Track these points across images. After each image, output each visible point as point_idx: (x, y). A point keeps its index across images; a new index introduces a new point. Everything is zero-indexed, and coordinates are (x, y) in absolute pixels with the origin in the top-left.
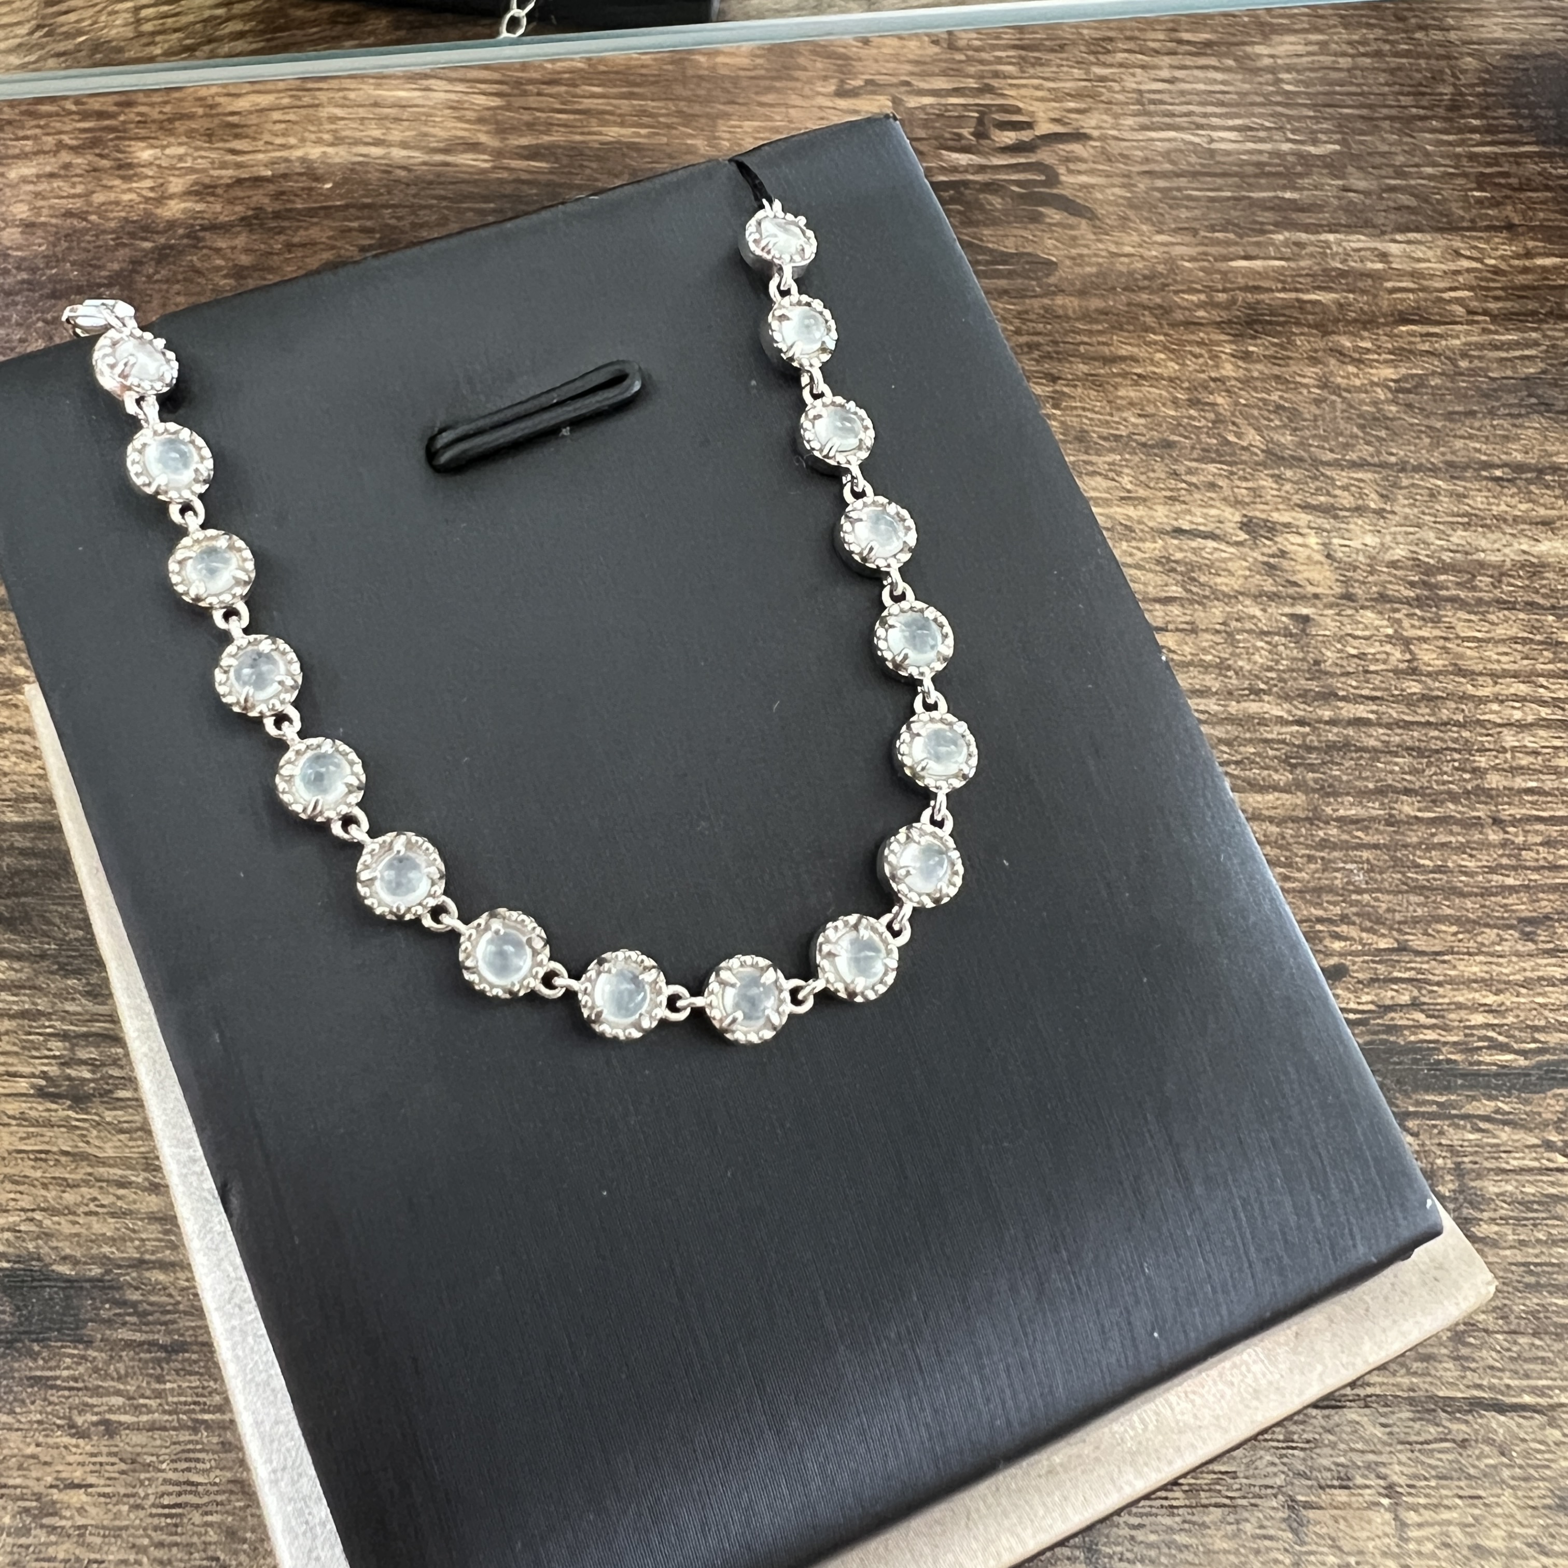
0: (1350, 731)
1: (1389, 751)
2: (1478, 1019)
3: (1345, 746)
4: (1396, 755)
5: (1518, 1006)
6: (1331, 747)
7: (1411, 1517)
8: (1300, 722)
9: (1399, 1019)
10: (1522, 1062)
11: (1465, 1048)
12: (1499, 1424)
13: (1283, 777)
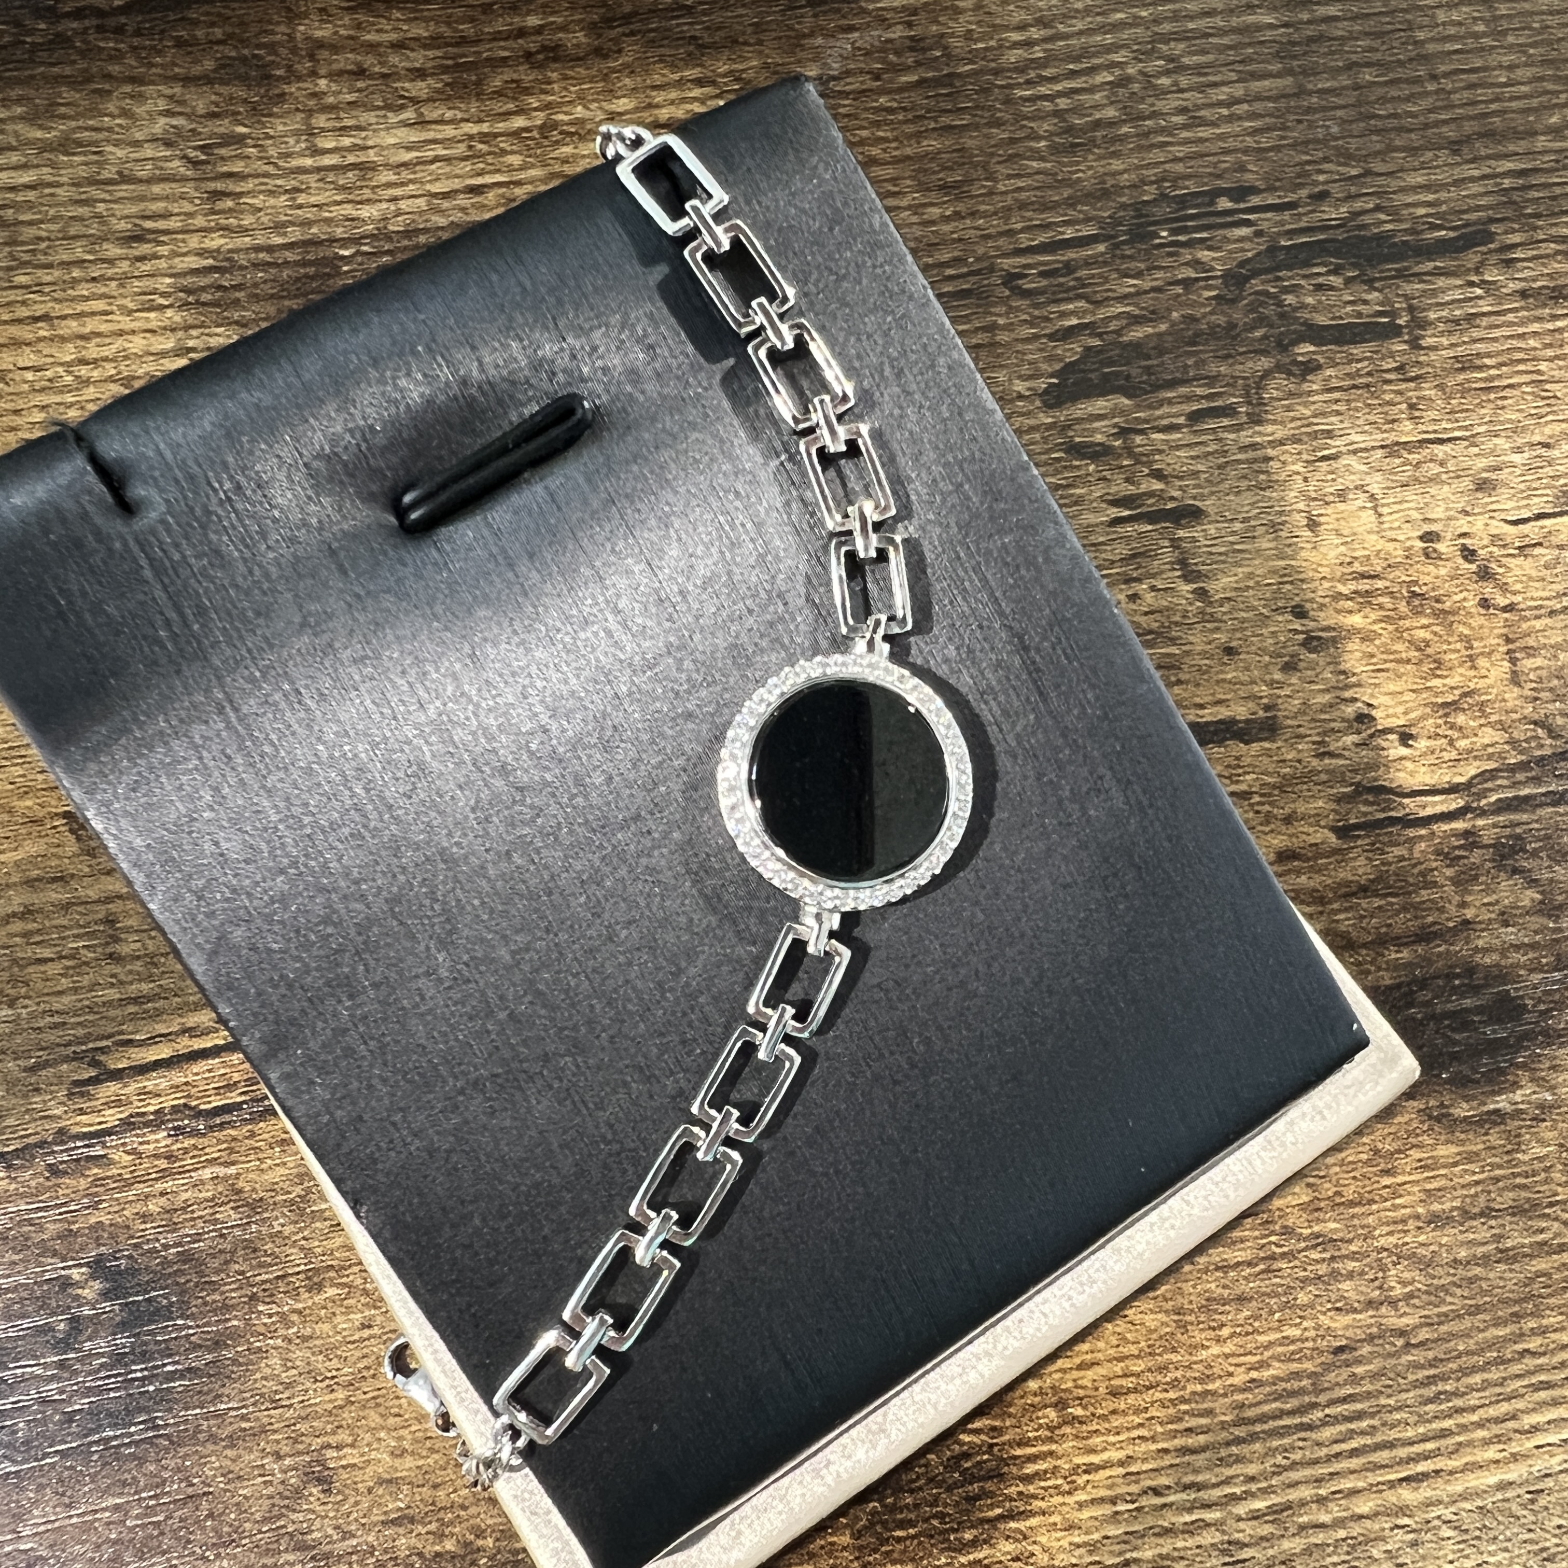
0: (1323, 27)
1: (1352, 37)
2: (1421, 211)
3: (1320, 38)
4: (1357, 39)
5: (1450, 199)
6: (1311, 40)
7: (1385, 510)
8: (1286, 25)
9: (1367, 219)
10: (1452, 234)
11: (1413, 231)
12: (1440, 451)
13: (1275, 67)
